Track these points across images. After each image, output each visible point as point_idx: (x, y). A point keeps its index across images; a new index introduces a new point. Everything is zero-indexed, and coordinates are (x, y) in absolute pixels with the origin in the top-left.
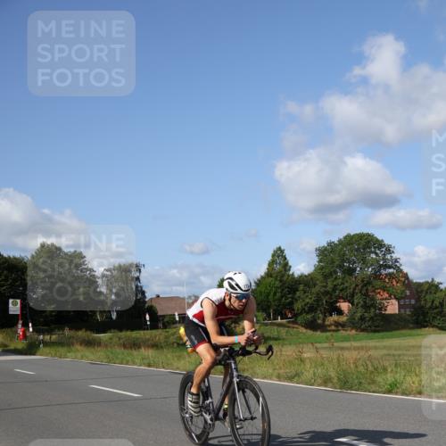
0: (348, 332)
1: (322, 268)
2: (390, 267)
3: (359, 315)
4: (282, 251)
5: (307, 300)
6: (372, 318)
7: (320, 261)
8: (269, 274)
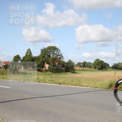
0: (49, 73)
1: (42, 55)
2: (60, 56)
3: (52, 68)
4: (30, 50)
5: (38, 63)
6: (55, 69)
7: (41, 53)
8: (26, 56)
